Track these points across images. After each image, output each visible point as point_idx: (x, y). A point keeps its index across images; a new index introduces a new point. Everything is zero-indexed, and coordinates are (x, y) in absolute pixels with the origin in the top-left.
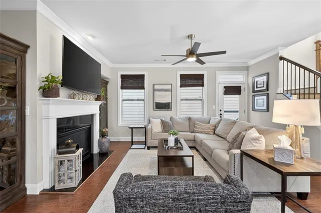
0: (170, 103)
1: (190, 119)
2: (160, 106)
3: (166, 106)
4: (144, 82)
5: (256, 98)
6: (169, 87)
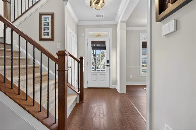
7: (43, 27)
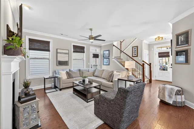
0: (67, 61)
1: (79, 70)
2: (61, 63)
3: (64, 63)
4: (49, 46)
5: (104, 60)
6: (67, 52)
7: (133, 52)
